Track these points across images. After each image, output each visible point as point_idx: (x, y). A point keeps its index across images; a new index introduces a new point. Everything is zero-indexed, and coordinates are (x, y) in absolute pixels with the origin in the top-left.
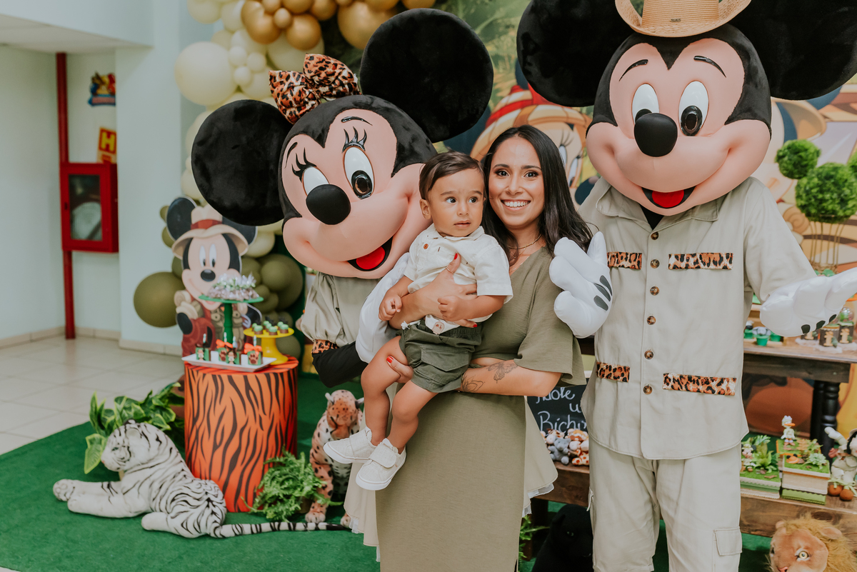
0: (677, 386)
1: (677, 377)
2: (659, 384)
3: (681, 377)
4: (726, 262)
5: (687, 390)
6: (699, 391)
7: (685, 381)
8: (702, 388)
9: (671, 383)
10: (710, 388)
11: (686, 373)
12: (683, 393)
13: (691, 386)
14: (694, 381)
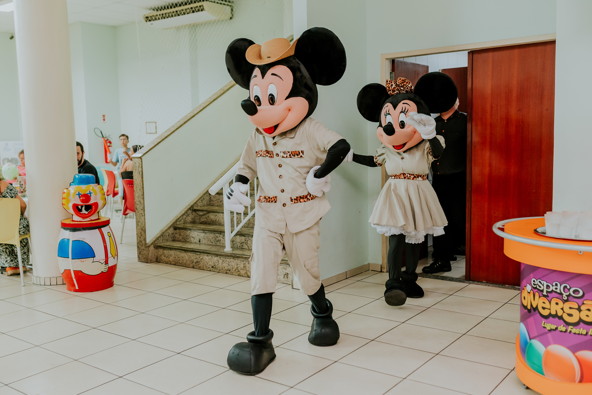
0: (296, 201)
1: (295, 198)
2: (288, 202)
3: (297, 197)
4: (301, 154)
5: (301, 202)
6: (305, 201)
7: (298, 199)
8: (305, 200)
9: (294, 201)
10: (308, 199)
11: (298, 196)
12: (299, 203)
13: (302, 200)
14: (302, 198)
